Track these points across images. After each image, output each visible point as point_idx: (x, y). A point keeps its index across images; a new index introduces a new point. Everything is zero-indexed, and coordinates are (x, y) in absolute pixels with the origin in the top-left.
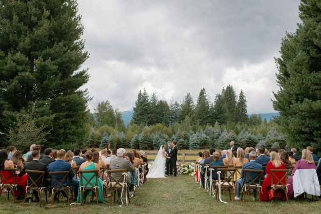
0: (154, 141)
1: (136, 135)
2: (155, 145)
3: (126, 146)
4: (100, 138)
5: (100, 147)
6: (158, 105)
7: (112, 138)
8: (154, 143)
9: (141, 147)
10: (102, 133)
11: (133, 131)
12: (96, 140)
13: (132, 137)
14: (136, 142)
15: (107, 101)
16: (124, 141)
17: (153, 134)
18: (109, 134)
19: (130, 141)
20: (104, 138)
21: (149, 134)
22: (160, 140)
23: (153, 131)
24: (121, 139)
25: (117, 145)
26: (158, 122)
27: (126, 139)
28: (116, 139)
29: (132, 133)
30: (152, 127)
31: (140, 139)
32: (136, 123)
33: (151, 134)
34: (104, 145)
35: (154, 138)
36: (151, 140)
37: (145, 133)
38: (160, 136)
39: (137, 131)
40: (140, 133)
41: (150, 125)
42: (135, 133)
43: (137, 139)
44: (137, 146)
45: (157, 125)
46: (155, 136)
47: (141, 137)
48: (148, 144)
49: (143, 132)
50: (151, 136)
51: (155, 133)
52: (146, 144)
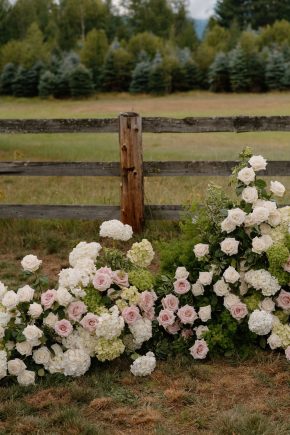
0: (269, 67)
1: (221, 54)
4: (131, 65)
5: (131, 90)
7: (161, 65)
8: (268, 74)
9: (234, 86)
10: (136, 52)
11: (213, 43)
12: (121, 73)
13: (212, 61)
14: (221, 72)
16: (191, 70)
17: (266, 49)
18: (153, 55)
19: (205, 71)
20: (140, 66)
21: (256, 50)
22: (286, 65)
23: (265, 42)
24: (182, 65)
25: (173, 81)
26: (280, 18)
27: (197, 65)
28: (170, 65)
29: (210, 50)
30: (264, 31)
31: (231, 64)
32: (221, 24)
33: (260, 50)
34: (141, 83)
35: (268, 59)
36: (259, 65)
37: (246, 47)
38: (285, 53)
39: (223, 44)
40: (230, 48)
41: (260, 28)
42: (218, 50)
43: (223, 65)
44: (224, 84)
45: (278, 24)
46: (272, 55)
47: (233, 58)
48: (253, 76)
49: (238, 46)
50: (260, 55)
51: (271, 48)
52: (246, 77)
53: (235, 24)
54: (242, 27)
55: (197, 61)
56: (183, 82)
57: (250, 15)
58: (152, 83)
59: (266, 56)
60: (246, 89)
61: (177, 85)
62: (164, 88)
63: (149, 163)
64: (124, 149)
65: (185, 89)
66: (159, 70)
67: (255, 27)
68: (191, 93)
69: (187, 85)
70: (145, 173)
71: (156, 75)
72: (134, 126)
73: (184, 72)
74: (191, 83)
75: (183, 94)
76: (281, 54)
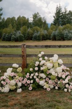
0: (65, 35)
1: (54, 32)
2: (65, 37)
3: (48, 38)
4: (33, 34)
5: (33, 40)
6: (68, 13)
7: (40, 34)
8: (65, 36)
9: (57, 39)
10: (34, 31)
11: (52, 29)
12: (30, 36)
13: (52, 33)
14: (54, 36)
15: (38, 13)
16: (47, 35)
17: (64, 31)
18: (38, 32)
19: (50, 35)
20: (35, 34)
21: (62, 31)
22: (69, 34)
23: (64, 29)
24: (45, 34)
25: (42, 38)
26: (68, 23)
27: (48, 34)
28: (42, 34)
29: (51, 31)
30: (64, 26)
31: (56, 34)
32: (54, 25)
33: (63, 31)
34: (35, 38)
35: (65, 33)
36: (63, 34)
37: (59, 30)
38: (69, 31)
39: (54, 29)
40: (56, 30)
41: (63, 26)
42: (53, 31)
43: (54, 34)
44: (54, 39)
45: (67, 25)
46: (65, 32)
47: (57, 33)
48: (61, 37)
49: (58, 30)
50: (63, 32)
51: (65, 30)
52: (60, 37)
53: (57, 25)
54: (59, 25)
55: (48, 33)
56: (45, 38)
57: (61, 23)
58: (37, 38)
59: (64, 32)
60: (59, 40)
61: (43, 39)
62: (40, 39)
63: (28, 55)
64: (22, 52)
65: (45, 40)
66: (39, 35)
67: (62, 25)
68: (47, 41)
69: (46, 39)
70: (27, 57)
71: (38, 36)
72: (24, 47)
73: (45, 36)
74: (47, 38)
75: (45, 41)
76: (68, 32)
